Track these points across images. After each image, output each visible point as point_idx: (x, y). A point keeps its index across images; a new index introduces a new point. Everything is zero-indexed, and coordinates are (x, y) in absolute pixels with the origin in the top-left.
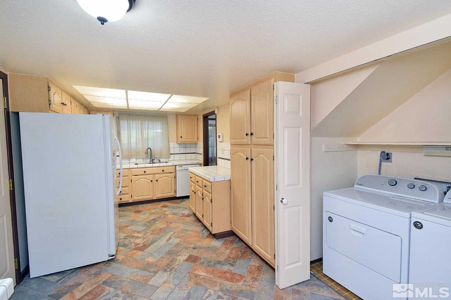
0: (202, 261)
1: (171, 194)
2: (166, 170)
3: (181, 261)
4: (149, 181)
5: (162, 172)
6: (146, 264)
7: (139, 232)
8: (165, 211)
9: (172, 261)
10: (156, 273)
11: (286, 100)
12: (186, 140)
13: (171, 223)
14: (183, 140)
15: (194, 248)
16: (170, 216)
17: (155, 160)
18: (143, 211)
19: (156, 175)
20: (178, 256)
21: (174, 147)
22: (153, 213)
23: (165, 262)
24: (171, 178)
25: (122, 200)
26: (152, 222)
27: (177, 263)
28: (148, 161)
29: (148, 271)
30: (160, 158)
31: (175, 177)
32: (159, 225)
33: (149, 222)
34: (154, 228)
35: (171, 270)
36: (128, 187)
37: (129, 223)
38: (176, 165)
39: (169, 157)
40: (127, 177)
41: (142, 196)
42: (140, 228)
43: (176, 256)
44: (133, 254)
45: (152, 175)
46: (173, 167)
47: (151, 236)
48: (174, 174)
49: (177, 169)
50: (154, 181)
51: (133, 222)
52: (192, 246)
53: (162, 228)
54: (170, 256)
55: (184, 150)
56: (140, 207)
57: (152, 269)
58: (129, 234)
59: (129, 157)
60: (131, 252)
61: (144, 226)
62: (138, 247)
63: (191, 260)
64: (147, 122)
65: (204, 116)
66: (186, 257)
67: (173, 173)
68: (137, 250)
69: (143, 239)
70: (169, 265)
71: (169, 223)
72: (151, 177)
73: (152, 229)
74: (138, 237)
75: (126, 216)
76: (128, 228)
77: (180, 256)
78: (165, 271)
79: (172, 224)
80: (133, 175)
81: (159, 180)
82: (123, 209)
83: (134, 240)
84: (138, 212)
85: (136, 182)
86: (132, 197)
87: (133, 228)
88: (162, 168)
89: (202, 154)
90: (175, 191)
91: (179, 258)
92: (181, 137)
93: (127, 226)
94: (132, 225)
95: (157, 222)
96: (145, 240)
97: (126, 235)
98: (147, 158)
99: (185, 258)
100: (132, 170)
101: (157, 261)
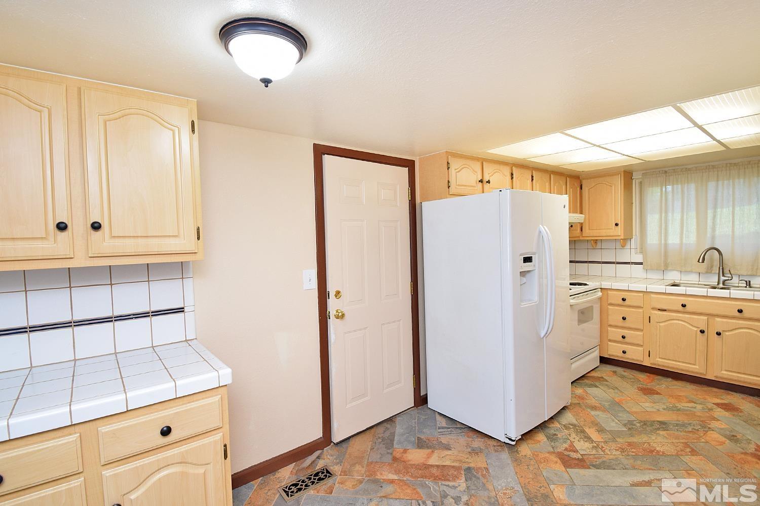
2: (752, 310)
4: (696, 329)
5: (737, 314)
7: (601, 430)
8: (714, 419)
13: (694, 452)
16: (713, 436)
17: (735, 281)
18: (658, 393)
19: (718, 319)
22: (679, 410)
26: (652, 425)
28: (714, 280)
30: (753, 276)
32: (660, 442)
33: (645, 423)
34: (640, 441)
36: (640, 330)
37: (607, 404)
40: (641, 310)
41: (676, 361)
42: (613, 425)
44: (546, 460)
45: (706, 318)
47: (614, 452)
50: (711, 334)
51: (615, 407)
53: (658, 452)
56: (664, 384)
58: (582, 424)
60: (547, 455)
61: (625, 425)
62: (568, 456)
64: (712, 185)
68: (560, 459)
69: (593, 447)
71: (688, 450)
72: (702, 322)
73: (634, 440)
74: (588, 438)
75: (615, 388)
76: (593, 413)
79: (694, 458)
80: (653, 309)
81: (728, 333)
82: (625, 374)
83: (577, 438)
84: (648, 392)
85: (662, 324)
86: (649, 356)
87: (601, 417)
88: (741, 305)
93: (594, 408)
94: (604, 410)
95: (661, 433)
96: (594, 452)
97: (575, 422)
98: (709, 271)
100: (653, 295)
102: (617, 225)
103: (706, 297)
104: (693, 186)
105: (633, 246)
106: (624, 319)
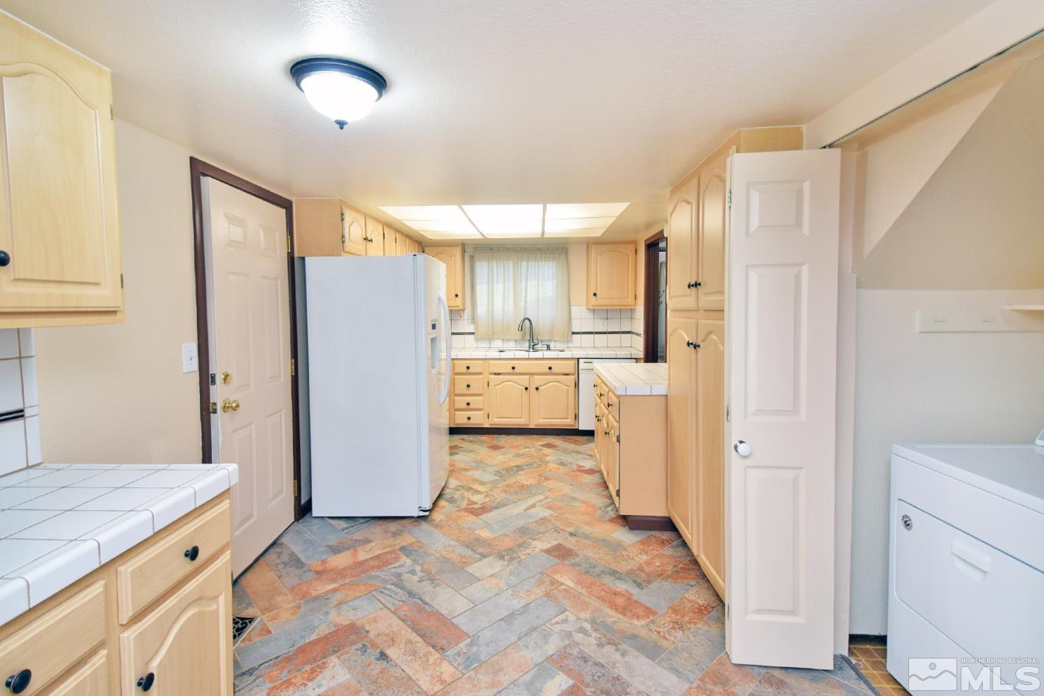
0: (577, 560)
1: (568, 422)
2: (558, 366)
3: (537, 550)
4: (521, 387)
5: (548, 371)
6: (474, 539)
7: (482, 483)
8: (546, 455)
9: (520, 546)
10: (484, 556)
11: (755, 196)
12: (604, 302)
13: (547, 479)
14: (600, 301)
15: (571, 534)
16: (551, 466)
17: (540, 345)
18: (503, 448)
19: (536, 377)
20: (534, 540)
21: (582, 318)
22: (522, 455)
23: (508, 543)
24: (566, 386)
25: (472, 421)
26: (512, 470)
27: (528, 551)
28: (526, 345)
29: (473, 550)
30: (551, 340)
31: (577, 385)
32: (523, 478)
33: (507, 470)
34: (512, 482)
35: (512, 559)
36: (481, 395)
37: (474, 464)
38: (578, 359)
39: (569, 339)
40: (481, 376)
41: (509, 418)
42: (488, 477)
43: (531, 539)
44: (459, 517)
45: (528, 377)
46: (572, 362)
47: (501, 495)
48: (573, 377)
49: (580, 368)
50: (532, 389)
51: (480, 464)
52: (571, 529)
53: (527, 485)
54: (520, 537)
55: (603, 324)
56: (503, 440)
57: (480, 550)
58: (466, 483)
59: (490, 338)
60: (457, 513)
61: (496, 475)
62: (473, 508)
63: (557, 553)
64: (524, 264)
65: (648, 243)
66: (550, 546)
67: (573, 374)
68: (468, 512)
69: (485, 496)
70: (511, 550)
71: (543, 478)
72: (524, 380)
73: (506, 483)
74: (478, 492)
75: (472, 451)
76: (468, 473)
77: (537, 542)
78: (501, 557)
79: (549, 482)
80: (491, 374)
81: (543, 387)
82: (471, 439)
83: (470, 495)
84: (495, 448)
85: (497, 387)
86: (489, 418)
87: (477, 474)
88: (549, 363)
89: (642, 336)
90: (576, 417)
91: (535, 543)
92: (595, 295)
93: (466, 470)
94: (476, 469)
95: (521, 473)
96: (488, 499)
97: (459, 483)
98: (523, 339)
99: (547, 546)
100: (491, 362)
101: (495, 539)
102: (457, 296)
103: (528, 359)
104: (511, 264)
105: (466, 318)
106: (468, 386)
